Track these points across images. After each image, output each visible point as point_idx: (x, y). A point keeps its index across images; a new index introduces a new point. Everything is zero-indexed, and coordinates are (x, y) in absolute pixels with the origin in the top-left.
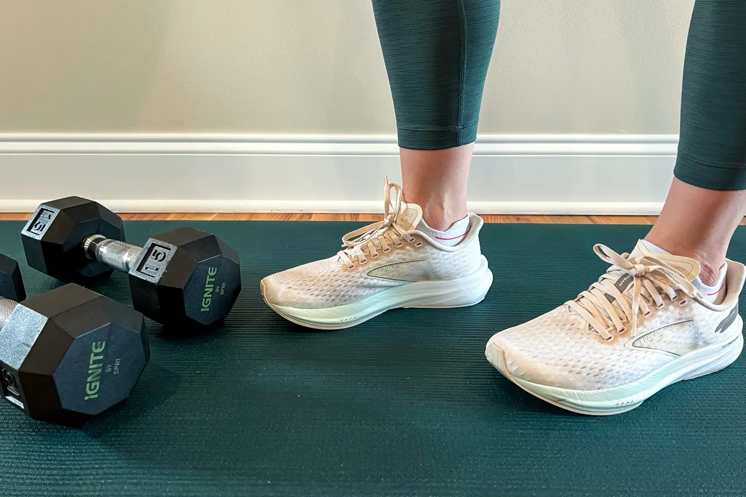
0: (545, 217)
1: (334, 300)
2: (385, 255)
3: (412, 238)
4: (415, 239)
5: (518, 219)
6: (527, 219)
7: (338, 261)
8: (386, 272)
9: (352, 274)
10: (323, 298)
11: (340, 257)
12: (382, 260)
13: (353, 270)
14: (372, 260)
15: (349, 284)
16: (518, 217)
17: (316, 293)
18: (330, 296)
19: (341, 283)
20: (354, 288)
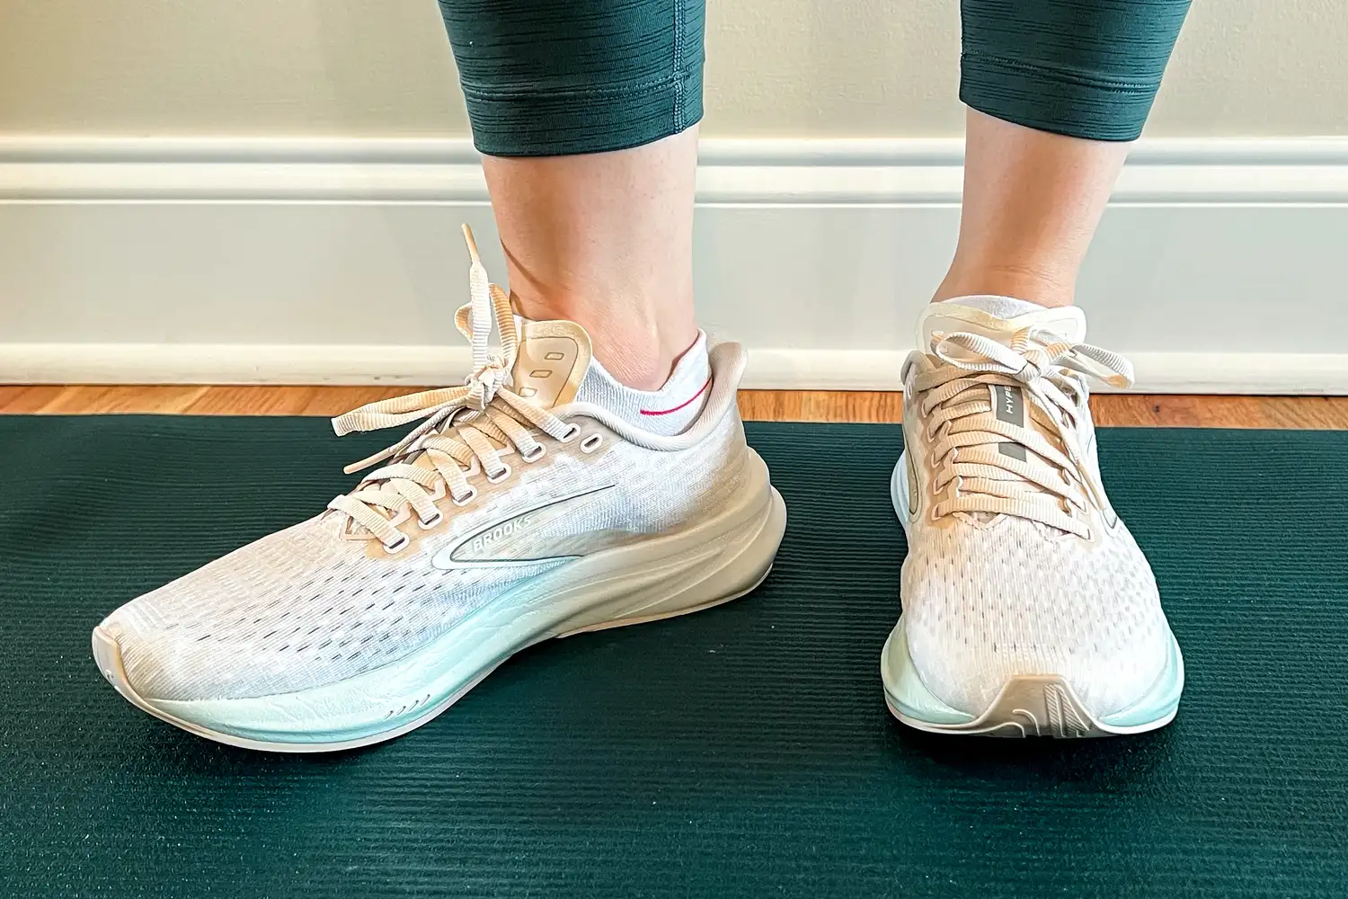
0: (1245, 400)
1: (356, 655)
2: (496, 490)
3: (569, 428)
4: (578, 428)
5: (1157, 409)
6: (1186, 411)
7: (348, 532)
8: (507, 541)
9: (403, 566)
10: (322, 653)
11: (352, 519)
12: (491, 505)
13: (405, 553)
14: (457, 511)
15: (398, 597)
16: (1158, 401)
17: (296, 641)
18: (343, 644)
19: (373, 599)
20: (415, 607)
